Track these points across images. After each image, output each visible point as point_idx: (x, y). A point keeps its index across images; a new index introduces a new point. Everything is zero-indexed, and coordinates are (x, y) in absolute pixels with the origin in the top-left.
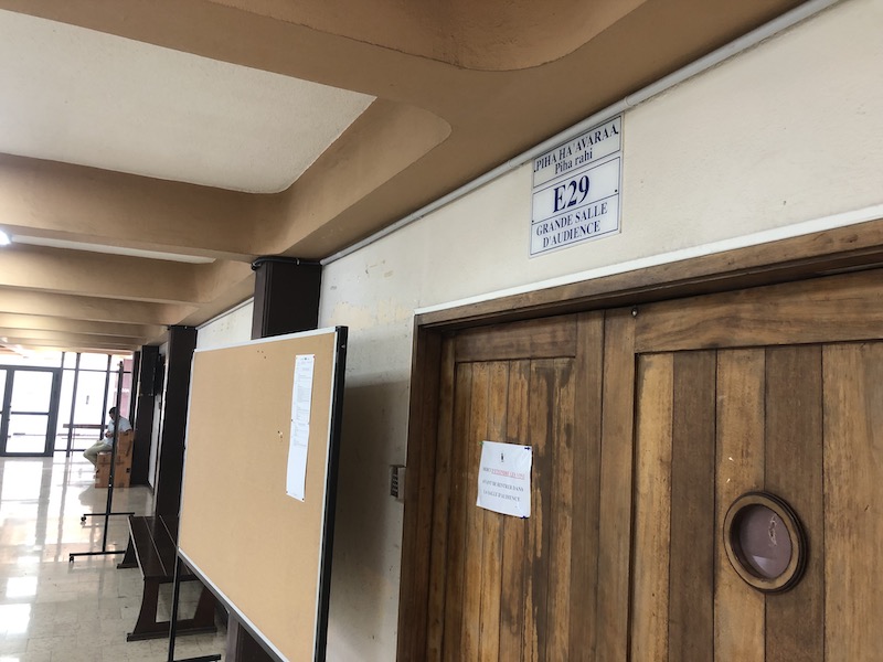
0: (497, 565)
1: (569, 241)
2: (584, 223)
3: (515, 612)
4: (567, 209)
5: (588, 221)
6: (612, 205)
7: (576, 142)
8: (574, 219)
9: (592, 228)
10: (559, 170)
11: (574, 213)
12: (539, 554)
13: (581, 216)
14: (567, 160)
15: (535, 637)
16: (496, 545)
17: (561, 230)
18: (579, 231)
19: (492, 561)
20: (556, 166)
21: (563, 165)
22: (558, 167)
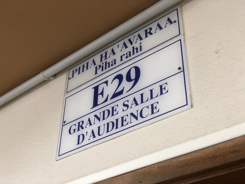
1: (115, 131)
2: (134, 109)
5: (139, 107)
7: (121, 44)
9: (147, 112)
10: (99, 71)
11: (120, 103)
13: (129, 104)
14: (110, 60)
17: (102, 123)
20: (96, 68)
21: (104, 65)
22: (98, 67)
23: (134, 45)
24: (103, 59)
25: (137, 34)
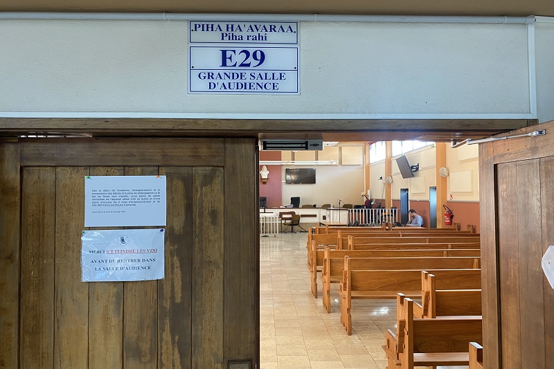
0: (115, 321)
1: (243, 90)
2: (260, 81)
3: (145, 346)
4: (237, 67)
5: (264, 81)
6: (290, 77)
7: (248, 25)
8: (248, 76)
9: (269, 87)
10: (226, 39)
11: (248, 73)
12: (178, 300)
13: (257, 75)
14: (237, 33)
15: (177, 356)
16: (112, 307)
17: (231, 81)
18: (255, 86)
19: (106, 318)
20: (223, 34)
21: (231, 35)
22: (225, 35)
23: (259, 32)
24: (230, 30)
25: (263, 24)
